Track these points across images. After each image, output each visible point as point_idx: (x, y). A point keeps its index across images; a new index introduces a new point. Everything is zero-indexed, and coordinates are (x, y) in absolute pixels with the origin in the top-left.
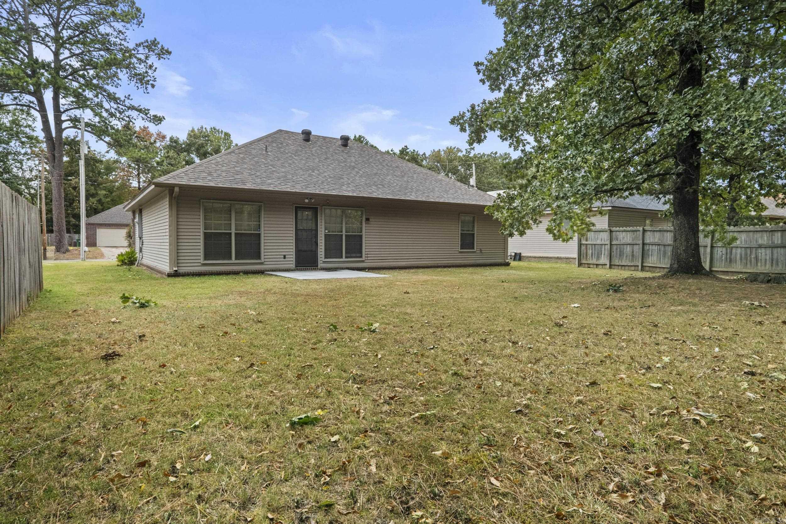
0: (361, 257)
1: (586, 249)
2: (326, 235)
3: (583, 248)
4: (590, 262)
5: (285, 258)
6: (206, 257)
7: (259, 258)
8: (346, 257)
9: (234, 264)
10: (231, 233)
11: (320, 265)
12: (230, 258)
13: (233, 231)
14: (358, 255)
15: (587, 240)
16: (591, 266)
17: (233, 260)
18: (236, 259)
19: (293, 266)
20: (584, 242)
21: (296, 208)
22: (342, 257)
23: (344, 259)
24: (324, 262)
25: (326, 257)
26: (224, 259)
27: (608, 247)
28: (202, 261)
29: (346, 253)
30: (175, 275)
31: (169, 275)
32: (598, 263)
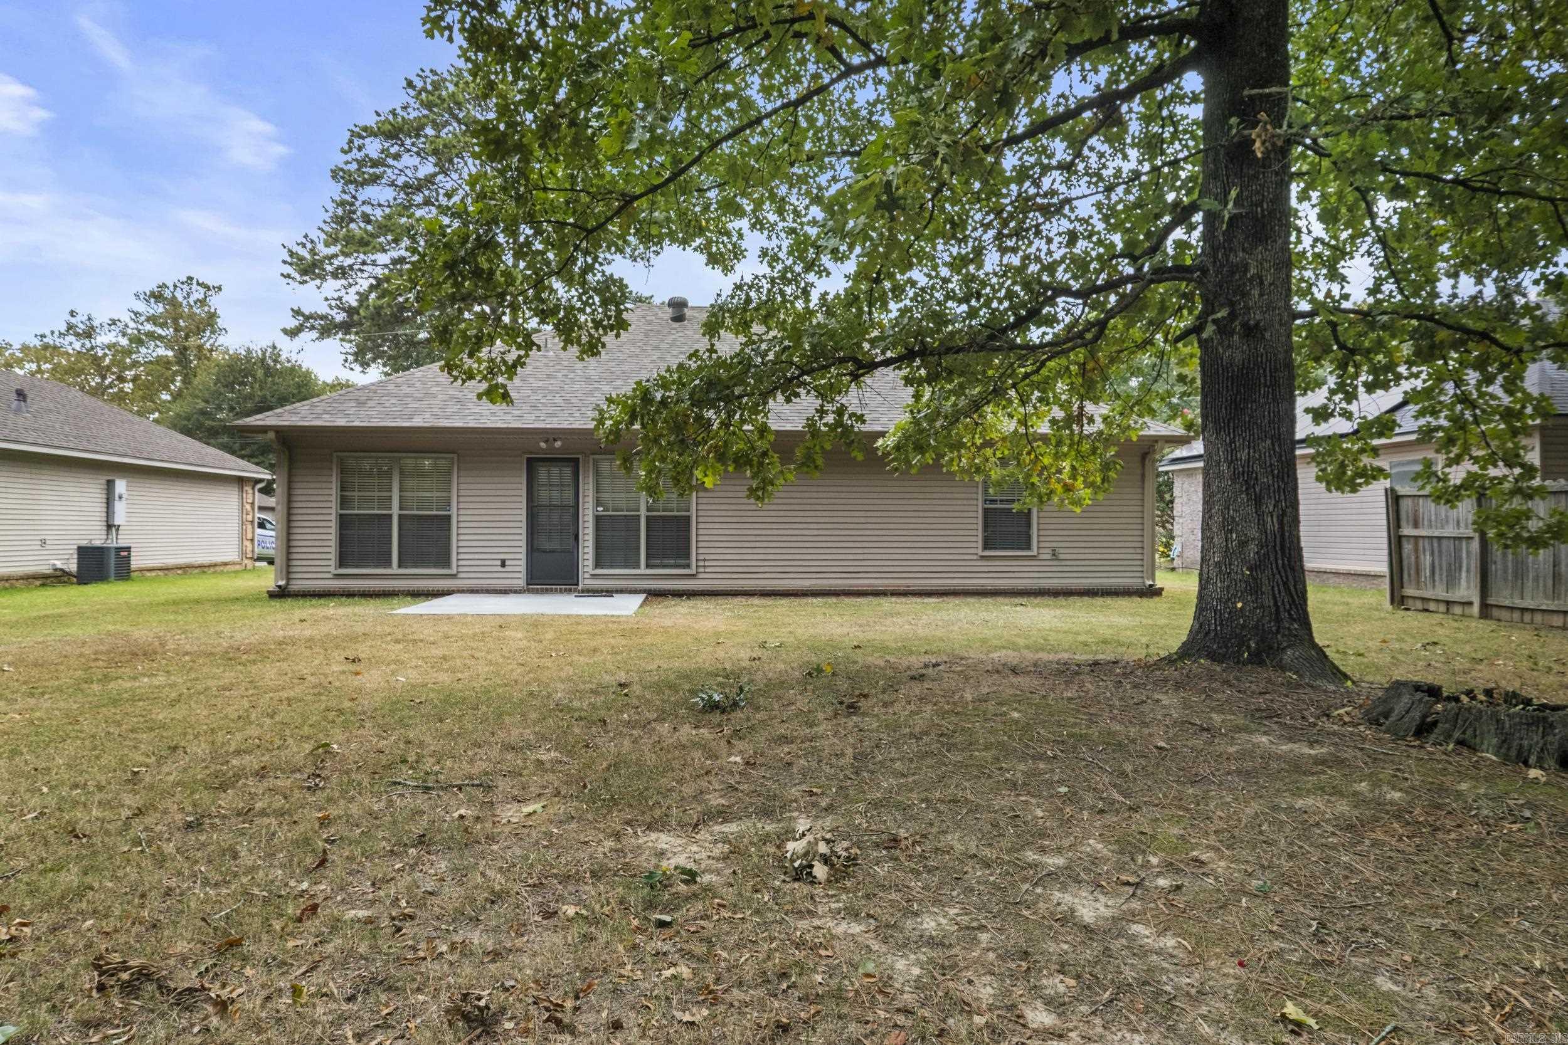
0: (688, 566)
1: (1416, 550)
2: (598, 519)
3: (1408, 547)
4: (1428, 593)
5: (503, 564)
6: (342, 563)
7: (447, 563)
8: (648, 566)
9: (394, 575)
10: (390, 516)
11: (585, 582)
12: (388, 563)
13: (395, 511)
14: (683, 562)
15: (1416, 525)
16: (1432, 606)
17: (395, 569)
18: (400, 566)
19: (521, 582)
20: (1407, 530)
21: (530, 461)
22: (638, 566)
23: (643, 570)
24: (594, 576)
25: (598, 564)
26: (377, 567)
27: (1475, 545)
28: (332, 569)
29: (648, 556)
30: (280, 594)
31: (272, 595)
32: (1450, 596)
